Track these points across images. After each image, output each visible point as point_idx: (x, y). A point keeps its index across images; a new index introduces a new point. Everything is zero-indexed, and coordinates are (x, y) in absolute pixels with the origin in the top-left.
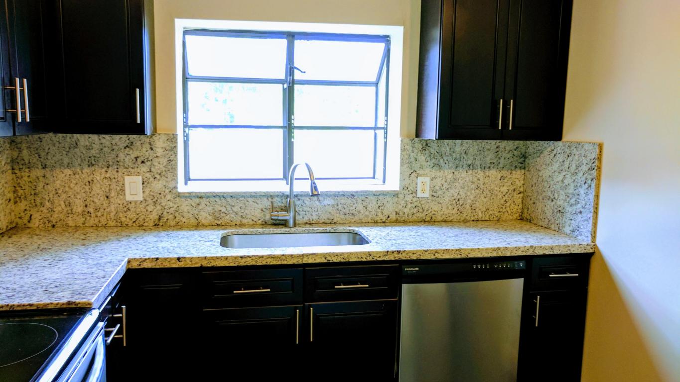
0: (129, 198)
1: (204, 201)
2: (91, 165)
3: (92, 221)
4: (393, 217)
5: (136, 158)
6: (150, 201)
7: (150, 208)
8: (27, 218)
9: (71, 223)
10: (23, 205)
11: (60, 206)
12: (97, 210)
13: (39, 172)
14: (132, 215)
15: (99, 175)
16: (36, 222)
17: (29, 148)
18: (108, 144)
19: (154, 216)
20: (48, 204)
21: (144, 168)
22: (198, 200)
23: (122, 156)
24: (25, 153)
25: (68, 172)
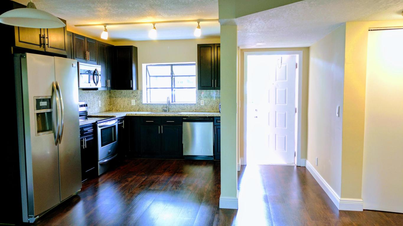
0: (132, 105)
1: (149, 106)
2: (125, 97)
3: (125, 110)
4: (195, 110)
5: (134, 95)
6: (137, 105)
7: (137, 107)
8: (112, 109)
9: (120, 110)
10: (111, 106)
11: (119, 107)
12: (126, 107)
13: (114, 99)
14: (133, 108)
15: (126, 99)
16: (114, 110)
17: (113, 93)
18: (128, 92)
19: (138, 109)
20: (116, 106)
21: (136, 98)
22: (147, 105)
23: (131, 95)
24: (112, 94)
25: (120, 99)
